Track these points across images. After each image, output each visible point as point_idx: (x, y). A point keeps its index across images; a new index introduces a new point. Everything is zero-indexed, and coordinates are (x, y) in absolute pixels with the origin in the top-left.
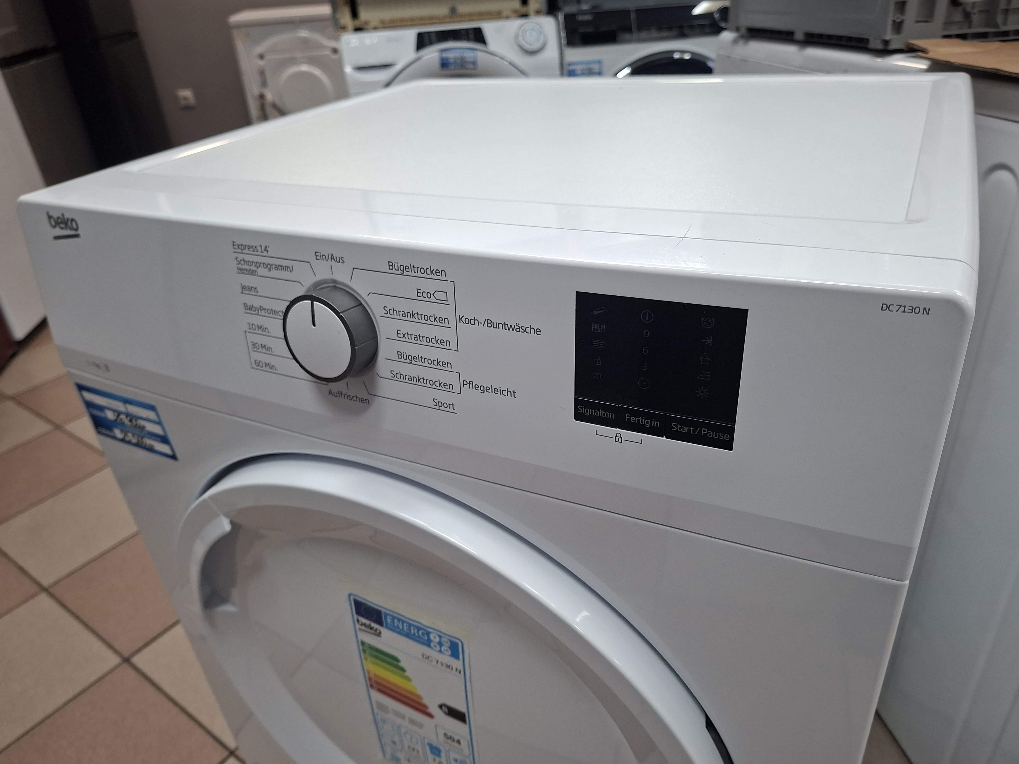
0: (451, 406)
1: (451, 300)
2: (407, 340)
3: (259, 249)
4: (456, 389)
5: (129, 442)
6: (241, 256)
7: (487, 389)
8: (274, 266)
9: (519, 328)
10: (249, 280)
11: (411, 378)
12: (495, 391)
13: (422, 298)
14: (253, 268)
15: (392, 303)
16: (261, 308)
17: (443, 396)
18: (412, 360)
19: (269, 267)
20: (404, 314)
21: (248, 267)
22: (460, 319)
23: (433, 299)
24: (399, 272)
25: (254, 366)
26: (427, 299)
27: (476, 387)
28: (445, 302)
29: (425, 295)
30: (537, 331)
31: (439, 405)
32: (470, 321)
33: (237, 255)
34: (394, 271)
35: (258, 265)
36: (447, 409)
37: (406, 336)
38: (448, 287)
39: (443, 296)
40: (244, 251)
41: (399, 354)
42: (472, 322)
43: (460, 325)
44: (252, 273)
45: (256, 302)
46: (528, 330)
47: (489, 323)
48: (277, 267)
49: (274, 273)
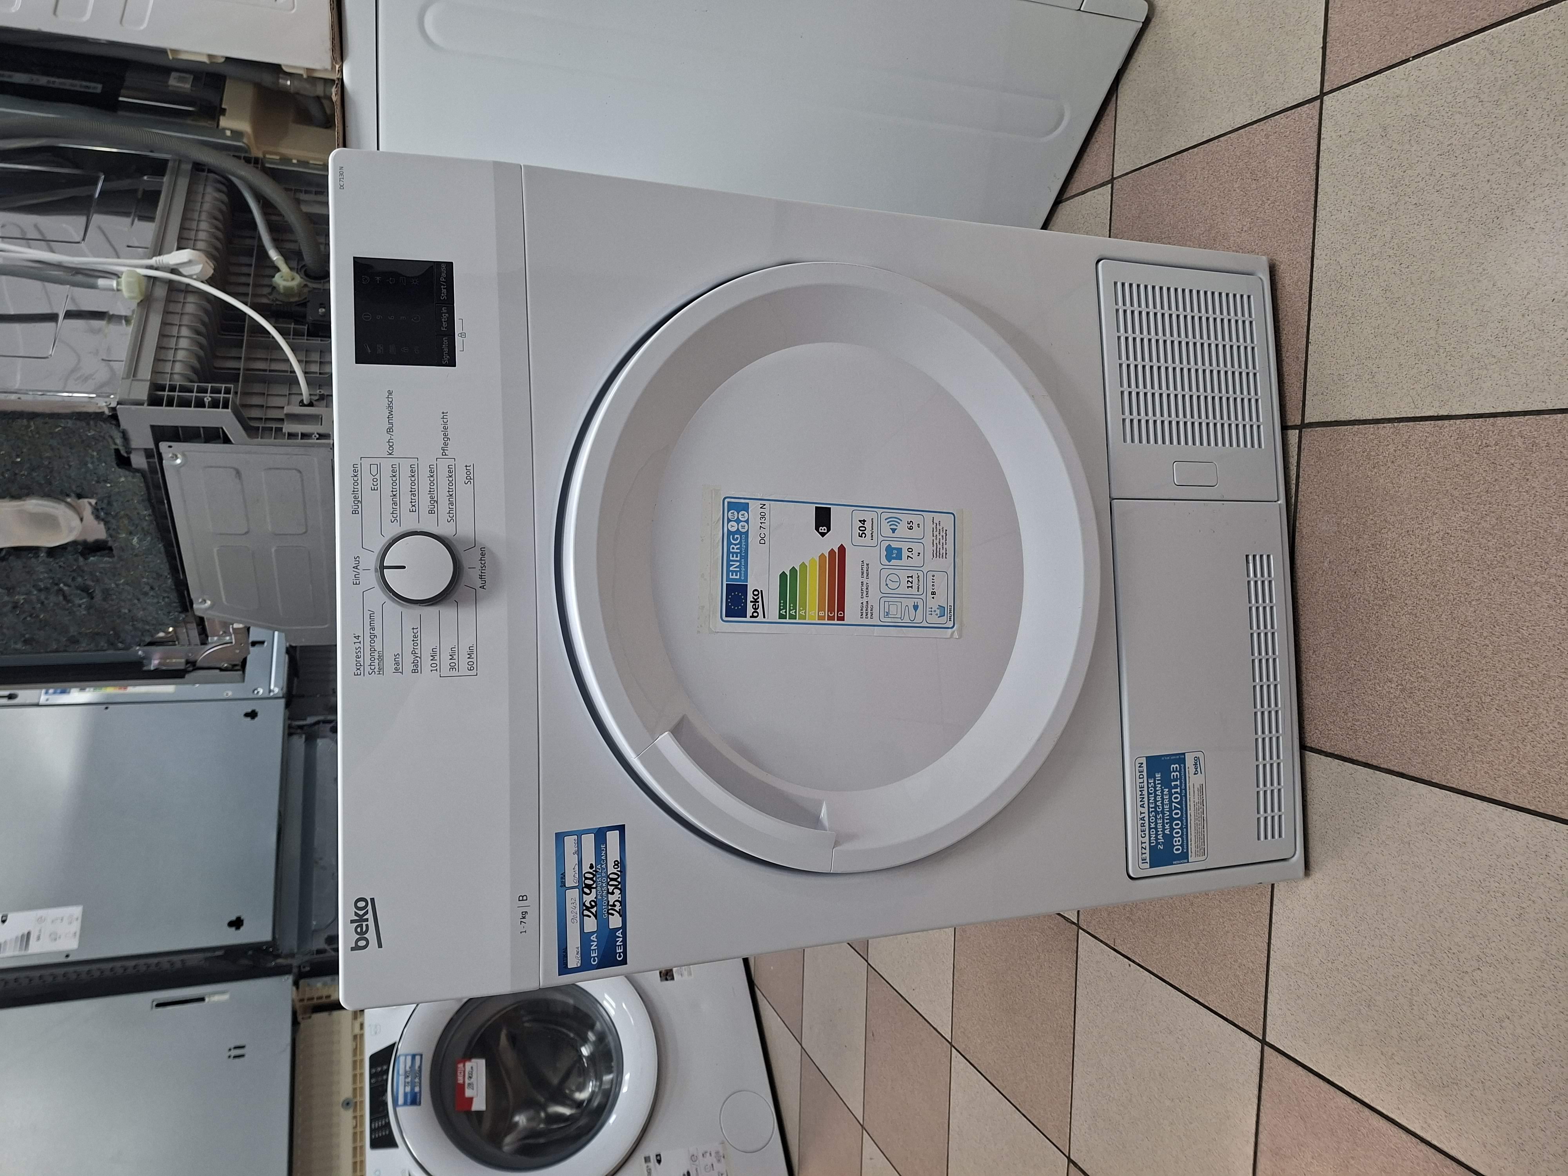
0: (468, 468)
1: (377, 461)
2: (417, 503)
3: (358, 645)
4: (452, 462)
5: (623, 902)
6: (368, 669)
7: (445, 435)
8: (372, 632)
9: (390, 407)
10: (389, 664)
11: (451, 503)
12: (445, 428)
13: (379, 486)
14: (376, 655)
15: (387, 517)
16: (414, 653)
17: (461, 475)
18: (434, 501)
19: (373, 637)
20: (395, 503)
21: (377, 661)
22: (390, 454)
23: (378, 477)
24: (359, 505)
25: (474, 672)
26: (379, 482)
27: (446, 444)
28: (379, 467)
29: (375, 483)
30: (390, 393)
31: (469, 479)
32: (391, 446)
33: (366, 673)
34: (360, 510)
35: (373, 650)
36: (472, 471)
37: (413, 504)
38: (366, 463)
39: (374, 468)
40: (362, 664)
41: (431, 512)
42: (391, 444)
43: (395, 454)
44: (381, 658)
45: (408, 659)
46: (390, 400)
47: (390, 430)
48: (373, 629)
49: (378, 632)
